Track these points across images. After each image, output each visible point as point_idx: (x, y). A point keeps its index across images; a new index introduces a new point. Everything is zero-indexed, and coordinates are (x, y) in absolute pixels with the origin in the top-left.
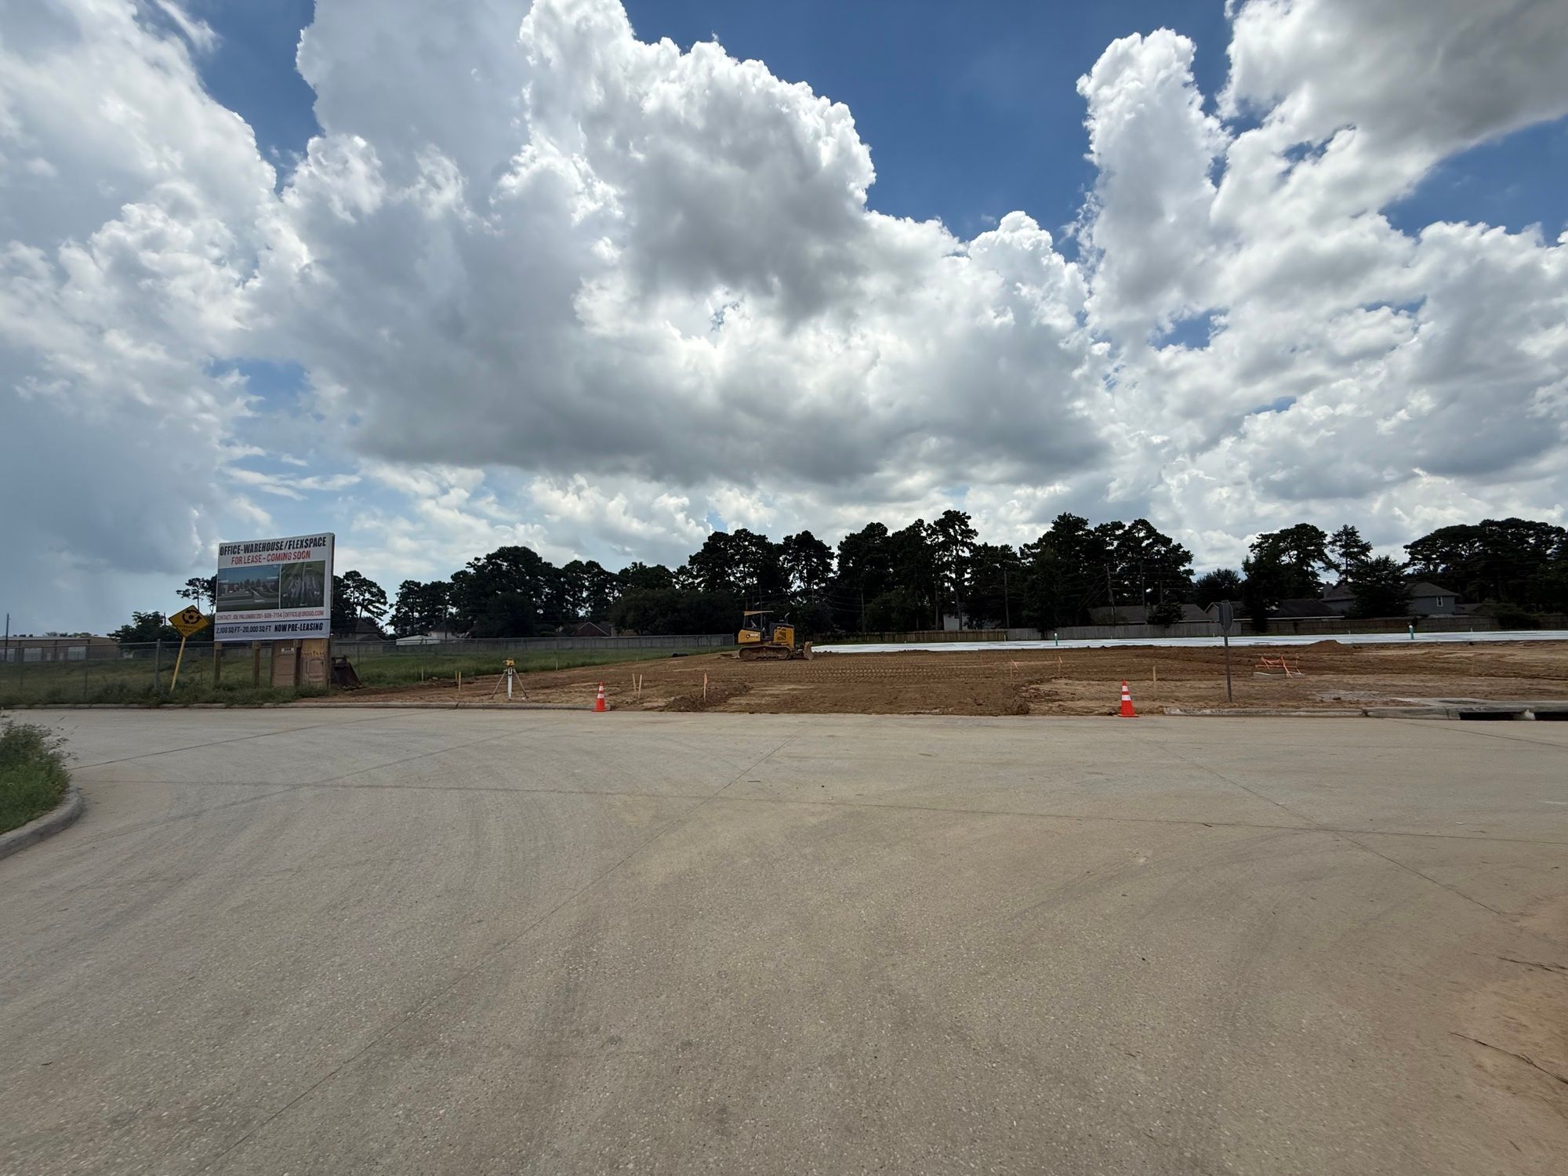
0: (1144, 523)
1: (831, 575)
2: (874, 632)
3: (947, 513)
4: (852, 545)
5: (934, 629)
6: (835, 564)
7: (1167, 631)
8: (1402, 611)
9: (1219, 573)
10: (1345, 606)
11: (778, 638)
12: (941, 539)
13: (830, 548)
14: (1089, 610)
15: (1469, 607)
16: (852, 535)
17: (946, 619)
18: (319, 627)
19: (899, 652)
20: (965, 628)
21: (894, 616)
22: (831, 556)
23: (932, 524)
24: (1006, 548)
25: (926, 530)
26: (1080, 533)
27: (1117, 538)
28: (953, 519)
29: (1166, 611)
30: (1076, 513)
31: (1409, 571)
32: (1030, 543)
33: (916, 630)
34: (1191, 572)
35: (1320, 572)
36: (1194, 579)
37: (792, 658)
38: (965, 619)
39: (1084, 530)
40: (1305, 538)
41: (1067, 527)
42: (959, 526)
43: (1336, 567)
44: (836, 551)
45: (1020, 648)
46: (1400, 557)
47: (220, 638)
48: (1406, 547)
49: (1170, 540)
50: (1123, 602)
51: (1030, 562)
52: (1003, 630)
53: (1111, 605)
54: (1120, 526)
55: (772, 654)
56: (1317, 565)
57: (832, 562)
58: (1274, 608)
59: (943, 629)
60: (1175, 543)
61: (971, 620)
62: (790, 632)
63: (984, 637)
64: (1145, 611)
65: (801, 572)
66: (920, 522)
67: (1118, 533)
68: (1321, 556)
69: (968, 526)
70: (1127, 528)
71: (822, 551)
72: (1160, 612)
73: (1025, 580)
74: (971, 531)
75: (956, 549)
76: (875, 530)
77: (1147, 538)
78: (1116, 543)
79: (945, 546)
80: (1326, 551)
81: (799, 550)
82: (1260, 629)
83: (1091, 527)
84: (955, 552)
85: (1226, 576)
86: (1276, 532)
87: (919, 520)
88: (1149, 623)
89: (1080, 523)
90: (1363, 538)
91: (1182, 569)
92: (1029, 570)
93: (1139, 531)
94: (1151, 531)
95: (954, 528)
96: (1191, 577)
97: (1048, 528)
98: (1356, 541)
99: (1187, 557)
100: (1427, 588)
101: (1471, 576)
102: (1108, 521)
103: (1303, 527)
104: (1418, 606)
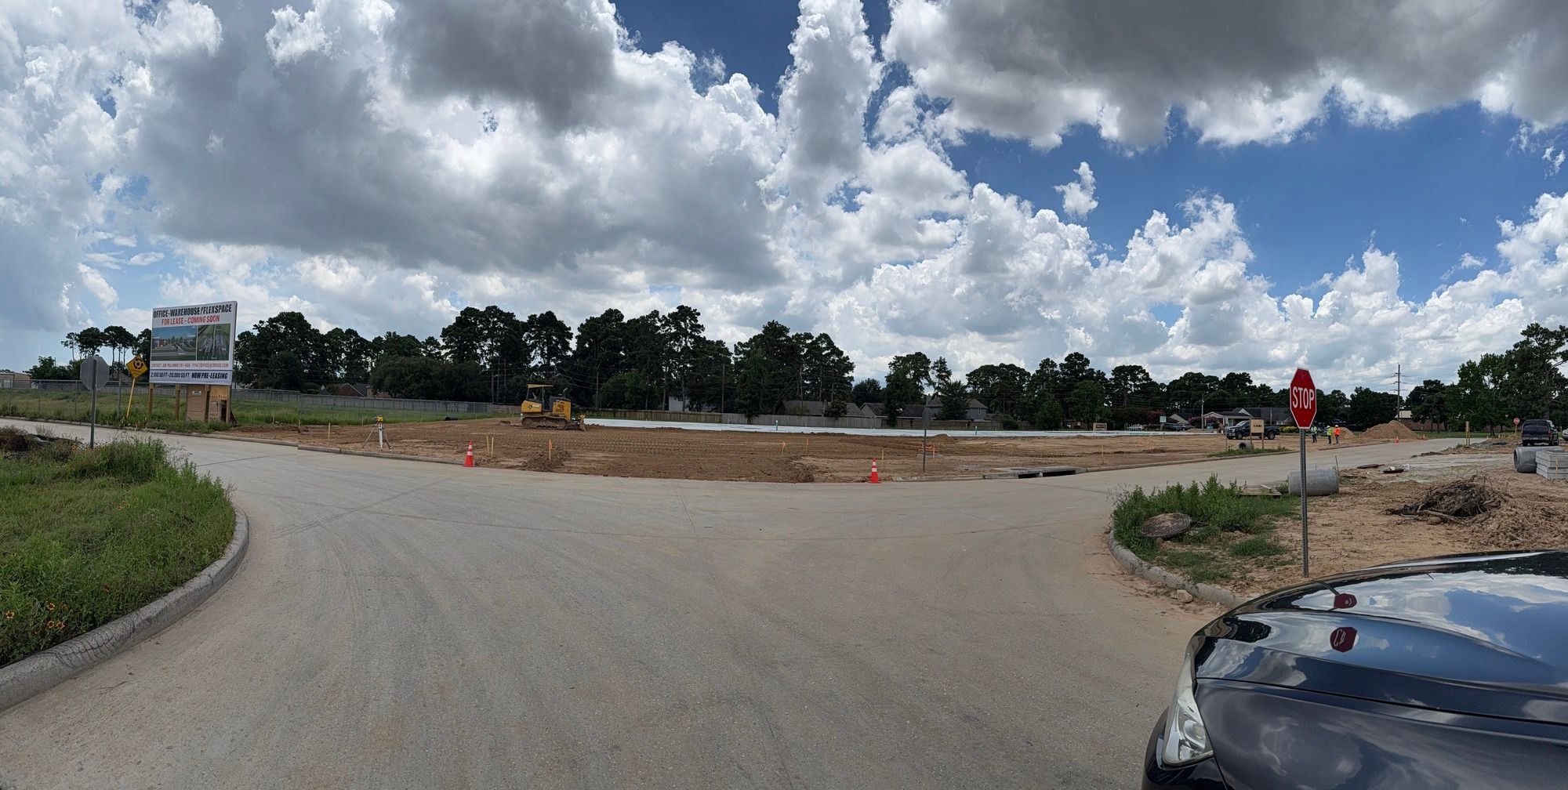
0: (825, 336)
1: (570, 353)
2: (607, 407)
3: (680, 308)
4: (591, 328)
5: (661, 409)
6: (573, 344)
7: (836, 422)
8: (962, 416)
9: (869, 381)
10: (936, 411)
11: (555, 410)
12: (673, 331)
13: (570, 329)
14: (784, 402)
15: (992, 415)
16: (592, 319)
17: (671, 400)
18: (224, 376)
20: (687, 410)
21: (627, 395)
22: (570, 336)
23: (666, 316)
24: (720, 343)
25: (660, 321)
26: (784, 338)
27: (808, 345)
28: (684, 313)
29: (837, 407)
30: (780, 322)
31: (969, 390)
32: (743, 342)
33: (644, 409)
34: (852, 378)
35: (925, 387)
36: (854, 384)
38: (687, 402)
39: (785, 336)
40: (918, 361)
41: (774, 331)
42: (690, 321)
43: (933, 384)
44: (576, 333)
46: (965, 382)
47: (153, 380)
48: (967, 375)
49: (842, 353)
50: (807, 398)
51: (741, 358)
52: (719, 414)
53: (800, 399)
54: (809, 336)
55: (550, 423)
56: (924, 381)
57: (570, 341)
58: (901, 410)
59: (668, 409)
60: (845, 355)
61: (692, 403)
62: (568, 405)
63: (703, 418)
64: (822, 406)
65: (542, 350)
66: (655, 313)
67: (808, 342)
68: (926, 375)
69: (697, 321)
70: (814, 339)
71: (562, 330)
72: (833, 407)
74: (699, 326)
75: (685, 340)
76: (613, 315)
77: (827, 349)
78: (806, 350)
79: (676, 337)
80: (930, 373)
81: (542, 328)
82: (891, 423)
83: (790, 334)
84: (684, 343)
85: (872, 383)
86: (904, 355)
87: (655, 311)
88: (825, 416)
89: (783, 330)
90: (949, 367)
91: (846, 375)
93: (822, 343)
94: (830, 344)
95: (685, 321)
96: (852, 382)
97: (759, 331)
98: (945, 368)
99: (851, 367)
100: (974, 403)
101: (993, 397)
102: (802, 332)
103: (919, 354)
104: (970, 414)
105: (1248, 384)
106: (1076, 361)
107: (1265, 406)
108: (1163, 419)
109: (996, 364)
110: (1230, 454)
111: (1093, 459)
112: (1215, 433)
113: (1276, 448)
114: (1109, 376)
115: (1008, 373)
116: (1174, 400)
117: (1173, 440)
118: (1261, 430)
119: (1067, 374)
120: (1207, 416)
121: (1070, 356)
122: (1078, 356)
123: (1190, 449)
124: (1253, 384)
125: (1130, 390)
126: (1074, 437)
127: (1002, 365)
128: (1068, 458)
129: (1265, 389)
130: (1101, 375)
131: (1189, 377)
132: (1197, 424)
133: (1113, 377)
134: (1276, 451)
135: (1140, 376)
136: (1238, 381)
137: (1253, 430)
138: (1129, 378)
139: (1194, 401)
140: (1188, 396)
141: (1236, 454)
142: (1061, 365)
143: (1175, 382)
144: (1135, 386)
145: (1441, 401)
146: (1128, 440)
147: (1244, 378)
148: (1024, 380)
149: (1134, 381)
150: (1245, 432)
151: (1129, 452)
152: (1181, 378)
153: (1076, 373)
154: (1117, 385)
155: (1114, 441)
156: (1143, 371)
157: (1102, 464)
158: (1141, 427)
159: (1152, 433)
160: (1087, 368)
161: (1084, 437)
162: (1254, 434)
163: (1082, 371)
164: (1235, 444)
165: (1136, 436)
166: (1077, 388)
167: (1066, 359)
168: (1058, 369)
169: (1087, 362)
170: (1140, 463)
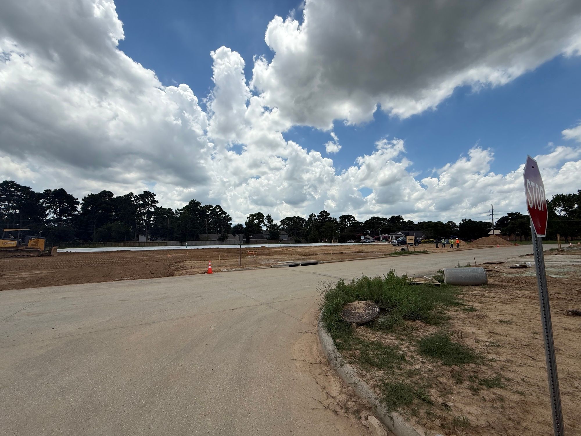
0: (219, 206)
1: (77, 213)
2: (100, 242)
3: (145, 192)
4: (90, 200)
5: (134, 241)
6: (79, 207)
7: (223, 243)
8: (278, 238)
10: (267, 236)
11: (32, 245)
12: (141, 202)
13: (77, 199)
14: (199, 235)
15: (290, 237)
16: (92, 195)
17: (140, 237)
19: (114, 251)
20: (149, 241)
21: (112, 234)
22: (78, 203)
23: (138, 195)
24: (170, 209)
25: (134, 197)
26: (198, 207)
27: (210, 210)
28: (147, 195)
29: (223, 236)
30: (198, 200)
31: (280, 227)
32: (180, 209)
33: (124, 241)
34: (231, 224)
35: (262, 226)
36: (232, 226)
37: (42, 256)
38: (149, 237)
39: (200, 206)
40: (259, 216)
41: (194, 204)
42: (150, 198)
43: (266, 225)
44: (80, 201)
45: (172, 249)
46: (279, 224)
48: (280, 221)
49: (226, 213)
50: (211, 233)
51: (179, 216)
52: (165, 242)
53: (206, 234)
54: (211, 206)
55: (25, 253)
56: (262, 224)
58: (251, 236)
59: (138, 241)
61: (152, 237)
63: (157, 244)
64: (217, 236)
65: (55, 210)
66: (131, 194)
67: (211, 208)
68: (263, 222)
69: (154, 199)
70: (214, 207)
71: (72, 201)
72: (221, 236)
73: (176, 222)
74: (155, 201)
75: (148, 207)
76: (106, 194)
77: (220, 211)
78: (210, 212)
79: (143, 206)
80: (264, 221)
81: (55, 198)
82: (247, 242)
83: (202, 205)
84: (147, 209)
85: (240, 226)
86: (254, 214)
87: (131, 193)
88: (218, 240)
89: (199, 204)
90: (272, 218)
91: (229, 223)
92: (178, 219)
93: (217, 209)
94: (221, 210)
95: (148, 198)
96: (231, 226)
97: (187, 204)
98: (271, 219)
99: (230, 219)
100: (283, 232)
101: (291, 230)
102: (208, 204)
103: (259, 213)
104: (281, 237)
105: (401, 221)
106: (324, 214)
107: (411, 230)
108: (362, 238)
109: (292, 217)
110: (396, 254)
111: (329, 257)
112: (387, 243)
113: (422, 251)
114: (338, 220)
115: (297, 220)
116: (367, 229)
117: (367, 247)
118: (413, 242)
119: (320, 219)
120: (382, 236)
121: (322, 212)
122: (325, 212)
123: (375, 251)
124: (404, 220)
125: (347, 225)
126: (322, 246)
127: (294, 217)
128: (316, 256)
130: (335, 219)
131: (373, 218)
132: (378, 239)
133: (340, 220)
134: (422, 252)
135: (351, 219)
136: (396, 219)
137: (408, 242)
138: (347, 220)
139: (377, 229)
140: (373, 227)
141: (400, 254)
142: (318, 216)
143: (367, 221)
144: (350, 223)
145: (520, 224)
146: (346, 247)
147: (400, 218)
148: (304, 223)
149: (349, 222)
150: (404, 242)
151: (346, 253)
152: (370, 219)
153: (324, 219)
154: (342, 223)
155: (339, 248)
156: (353, 217)
157: (332, 259)
158: (353, 241)
159: (357, 244)
160: (329, 217)
161: (327, 246)
162: (409, 244)
163: (327, 218)
164: (399, 249)
165: (351, 245)
166: (325, 225)
167: (320, 214)
168: (317, 218)
169: (329, 214)
170: (350, 258)
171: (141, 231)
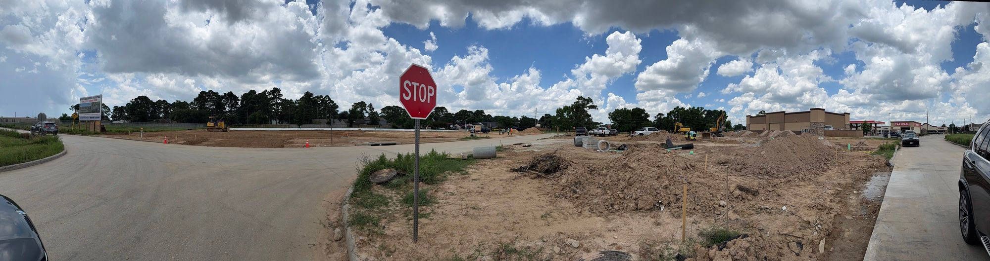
0: (328, 96)
1: (238, 106)
2: (251, 124)
3: (274, 88)
4: (245, 97)
5: (269, 124)
6: (239, 103)
7: (330, 126)
8: (377, 123)
9: (344, 112)
10: (368, 122)
11: (219, 125)
12: (272, 96)
14: (312, 119)
15: (389, 124)
16: (245, 94)
17: (272, 121)
18: (99, 118)
19: (256, 130)
20: (278, 124)
21: (257, 119)
23: (270, 91)
24: (291, 100)
25: (268, 93)
26: (311, 98)
27: (321, 100)
28: (276, 90)
29: (332, 120)
30: (311, 92)
31: (381, 115)
32: (298, 99)
33: (263, 124)
34: (338, 111)
35: (365, 113)
36: (339, 113)
37: (223, 131)
38: (278, 121)
40: (362, 104)
41: (308, 95)
42: (278, 93)
43: (368, 112)
44: (240, 99)
45: (292, 130)
46: (379, 112)
47: (80, 120)
48: (381, 110)
50: (321, 118)
51: (297, 105)
52: (288, 124)
53: (317, 119)
54: (322, 96)
55: (217, 130)
56: (364, 111)
58: (355, 121)
59: (271, 124)
60: (335, 103)
62: (223, 123)
63: (283, 126)
64: (326, 121)
65: (229, 105)
66: (266, 91)
67: (321, 98)
68: (365, 109)
71: (235, 98)
72: (330, 121)
73: (296, 110)
74: (281, 94)
75: (277, 100)
76: (253, 92)
77: (328, 101)
79: (273, 99)
81: (228, 98)
82: (351, 126)
83: (314, 96)
85: (346, 112)
86: (357, 102)
89: (312, 94)
90: (373, 107)
91: (336, 110)
92: (297, 107)
93: (327, 98)
94: (329, 99)
95: (276, 93)
97: (303, 95)
99: (337, 107)
100: (382, 119)
101: (390, 117)
102: (319, 95)
103: (362, 102)
104: (380, 123)
108: (451, 126)
109: (391, 106)
115: (394, 109)
120: (468, 125)
125: (441, 115)
127: (394, 106)
129: (489, 116)
131: (462, 111)
132: (463, 128)
135: (444, 111)
136: (479, 113)
139: (464, 120)
140: (462, 118)
144: (443, 114)
145: (550, 121)
147: (482, 112)
152: (459, 112)
154: (436, 114)
158: (444, 129)
165: (442, 132)
171: (273, 118)
